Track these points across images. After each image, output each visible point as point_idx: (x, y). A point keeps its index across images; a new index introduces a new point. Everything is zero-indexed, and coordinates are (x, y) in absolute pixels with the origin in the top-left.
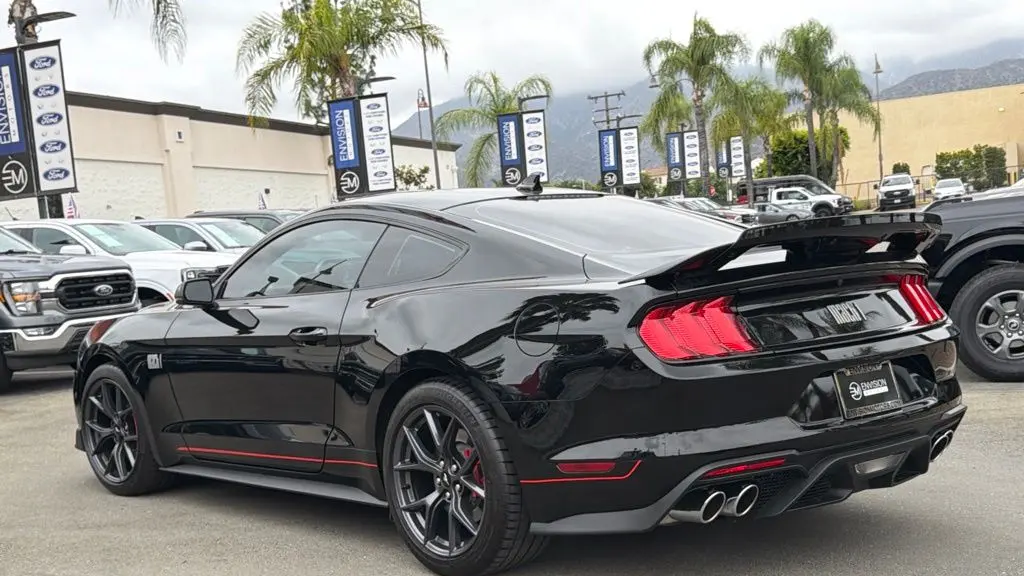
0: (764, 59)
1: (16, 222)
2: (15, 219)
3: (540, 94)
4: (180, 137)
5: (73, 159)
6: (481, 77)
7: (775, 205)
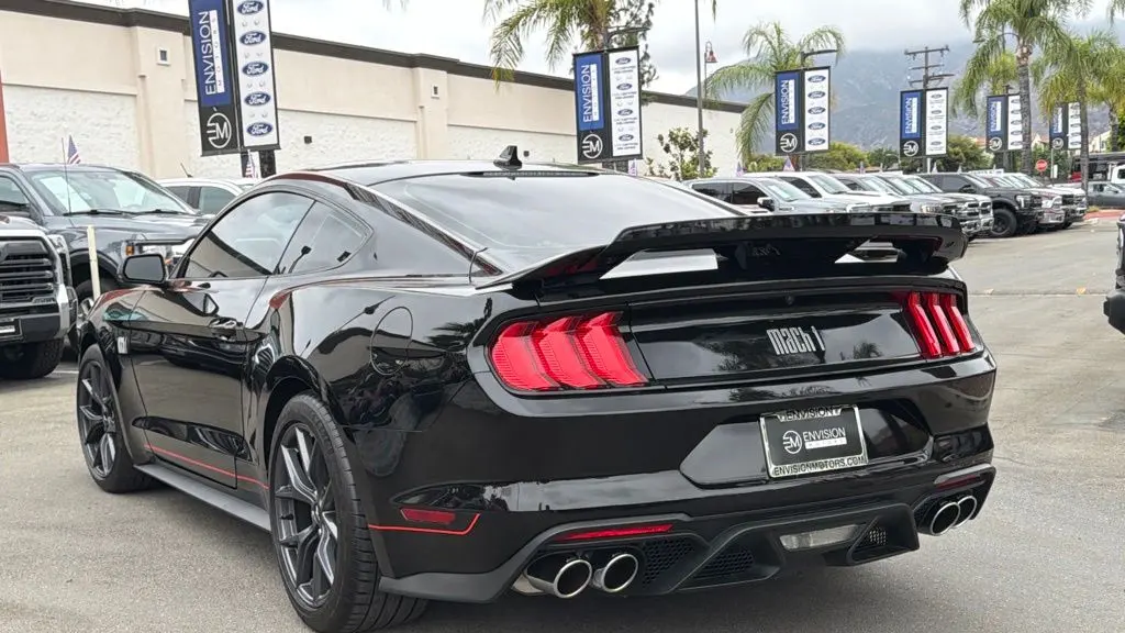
0: (1116, 12)
1: (190, 179)
2: (189, 176)
3: (829, 48)
4: (436, 93)
5: (276, 109)
6: (762, 29)
7: (1114, 185)
